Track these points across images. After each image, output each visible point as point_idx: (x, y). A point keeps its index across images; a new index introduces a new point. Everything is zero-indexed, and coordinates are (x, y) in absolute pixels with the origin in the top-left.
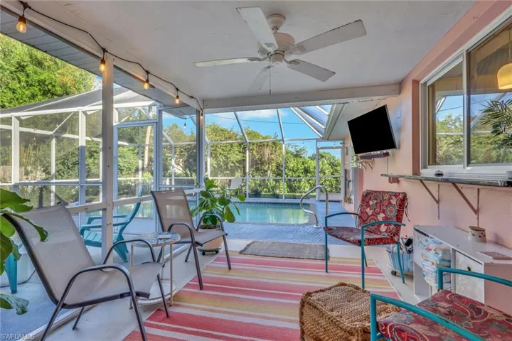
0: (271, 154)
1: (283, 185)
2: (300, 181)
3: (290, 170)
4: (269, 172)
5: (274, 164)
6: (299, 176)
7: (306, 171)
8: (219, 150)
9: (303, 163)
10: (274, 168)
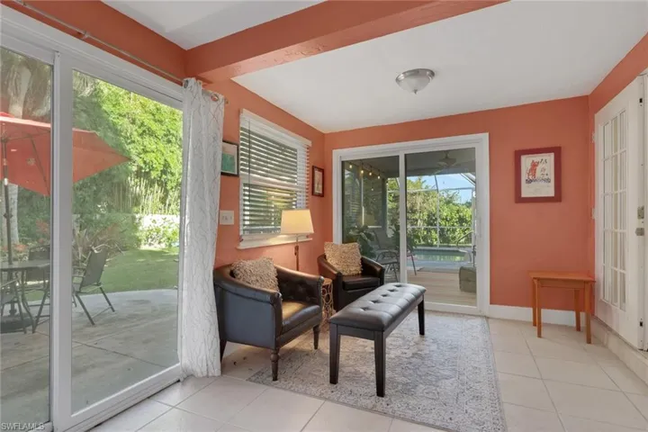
0: (424, 203)
1: (435, 235)
2: (454, 231)
3: (443, 219)
4: (419, 221)
5: (426, 213)
6: (453, 225)
7: (462, 220)
8: (371, 200)
9: (458, 211)
10: (425, 217)
